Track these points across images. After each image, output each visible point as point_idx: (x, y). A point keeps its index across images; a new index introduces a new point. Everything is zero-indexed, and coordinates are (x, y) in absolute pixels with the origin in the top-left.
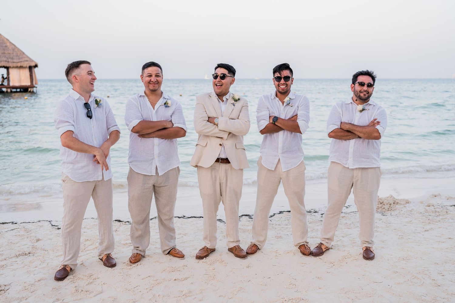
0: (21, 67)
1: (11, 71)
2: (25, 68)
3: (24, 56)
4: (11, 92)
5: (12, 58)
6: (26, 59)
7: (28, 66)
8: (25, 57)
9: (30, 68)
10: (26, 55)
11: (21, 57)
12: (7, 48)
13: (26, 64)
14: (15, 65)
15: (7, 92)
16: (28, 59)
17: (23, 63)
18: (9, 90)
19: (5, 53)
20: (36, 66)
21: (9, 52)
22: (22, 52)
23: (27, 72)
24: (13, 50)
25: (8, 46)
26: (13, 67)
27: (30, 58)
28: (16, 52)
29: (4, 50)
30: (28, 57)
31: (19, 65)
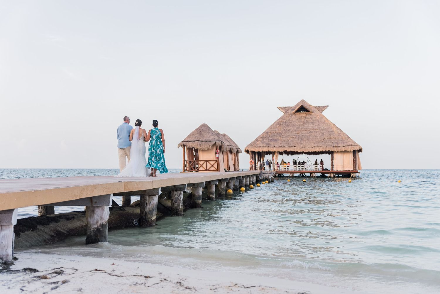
0: (346, 152)
1: (335, 155)
2: (349, 152)
3: (349, 140)
4: (334, 177)
5: (337, 143)
6: (351, 143)
7: (352, 151)
8: (350, 142)
9: (354, 152)
10: (351, 139)
11: (346, 141)
12: (333, 133)
13: (351, 149)
14: (340, 149)
15: (330, 177)
16: (352, 144)
17: (347, 147)
18: (332, 175)
19: (331, 138)
20: (360, 150)
21: (335, 137)
22: (347, 136)
23: (350, 156)
24: (339, 134)
25: (334, 131)
26: (338, 152)
27: (354, 142)
28: (341, 136)
29: (330, 134)
30: (353, 141)
31: (343, 149)
